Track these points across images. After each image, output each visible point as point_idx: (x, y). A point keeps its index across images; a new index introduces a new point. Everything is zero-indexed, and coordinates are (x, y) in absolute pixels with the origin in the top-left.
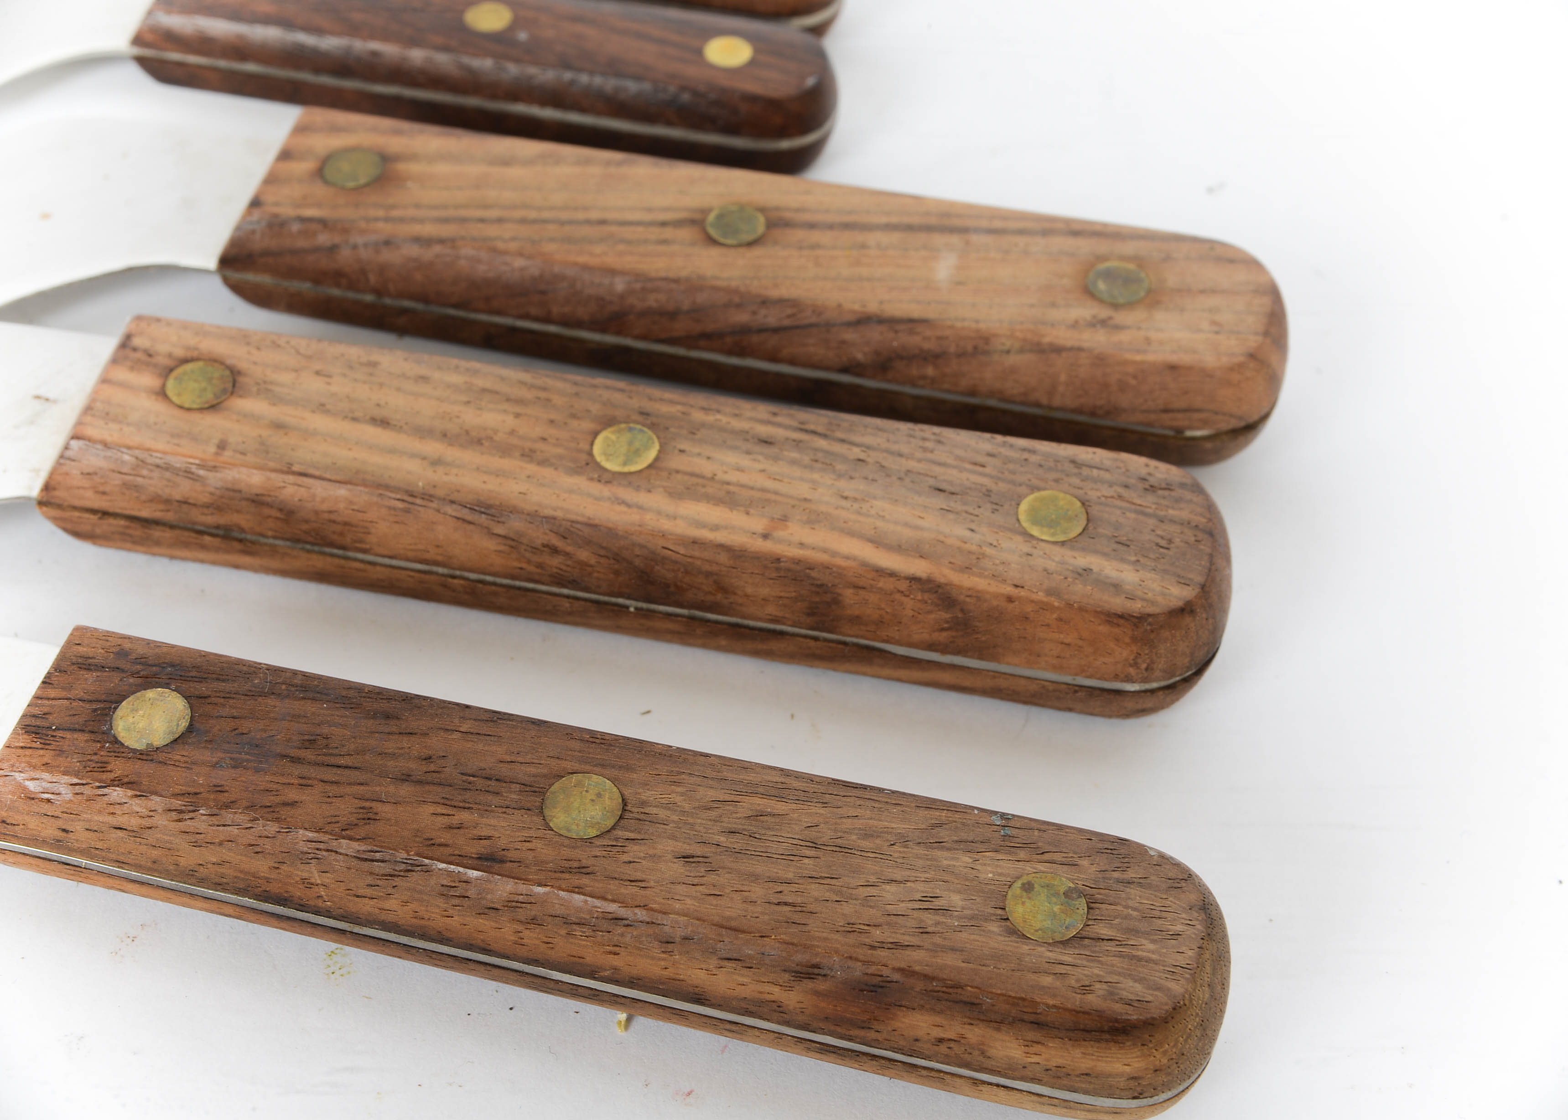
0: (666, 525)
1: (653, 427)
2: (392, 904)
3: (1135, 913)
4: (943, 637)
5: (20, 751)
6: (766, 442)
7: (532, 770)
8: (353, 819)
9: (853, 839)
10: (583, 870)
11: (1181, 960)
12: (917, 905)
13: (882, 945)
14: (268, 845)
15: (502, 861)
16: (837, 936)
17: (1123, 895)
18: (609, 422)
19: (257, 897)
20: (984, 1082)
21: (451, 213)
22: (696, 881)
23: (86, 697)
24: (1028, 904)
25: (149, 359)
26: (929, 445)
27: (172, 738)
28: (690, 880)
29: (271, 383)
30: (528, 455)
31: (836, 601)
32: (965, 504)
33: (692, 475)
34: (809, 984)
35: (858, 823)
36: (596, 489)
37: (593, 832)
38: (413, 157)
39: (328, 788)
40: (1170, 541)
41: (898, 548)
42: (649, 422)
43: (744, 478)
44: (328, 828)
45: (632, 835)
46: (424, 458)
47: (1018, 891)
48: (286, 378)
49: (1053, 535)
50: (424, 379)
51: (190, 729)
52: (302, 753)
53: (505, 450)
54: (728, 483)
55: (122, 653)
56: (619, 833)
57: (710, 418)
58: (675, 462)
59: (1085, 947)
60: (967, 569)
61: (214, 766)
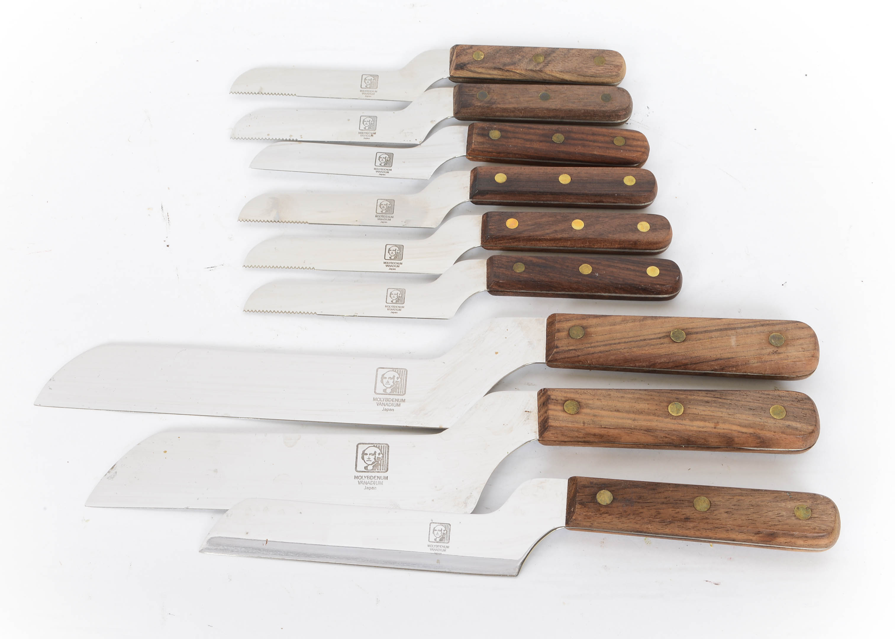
0: (692, 428)
1: (680, 402)
2: (667, 530)
3: (821, 511)
4: (758, 445)
5: (580, 509)
6: (707, 402)
7: (689, 497)
8: (656, 514)
9: (760, 503)
10: (707, 518)
11: (832, 519)
12: (777, 516)
13: (772, 525)
14: (639, 522)
15: (690, 519)
16: (763, 525)
17: (818, 507)
18: (670, 402)
19: (635, 532)
20: (794, 549)
21: (606, 343)
22: (730, 517)
23: (588, 494)
24: (799, 512)
25: (557, 402)
26: (745, 397)
27: (611, 501)
28: (729, 517)
29: (588, 404)
30: (654, 414)
31: (733, 440)
32: (757, 412)
33: (693, 414)
34: (758, 535)
35: (760, 499)
36: (673, 421)
37: (706, 510)
38: (590, 326)
39: (648, 508)
40: (806, 415)
41: (745, 426)
42: (679, 401)
43: (706, 413)
44: (651, 517)
45: (714, 509)
46: (631, 419)
47: (796, 510)
48: (591, 402)
49: (779, 417)
50: (622, 397)
51: (614, 499)
52: (639, 501)
53: (648, 414)
54: (702, 415)
55: (591, 483)
56: (711, 509)
57: (693, 397)
58: (688, 411)
59: (812, 520)
60: (762, 429)
61: (622, 506)
